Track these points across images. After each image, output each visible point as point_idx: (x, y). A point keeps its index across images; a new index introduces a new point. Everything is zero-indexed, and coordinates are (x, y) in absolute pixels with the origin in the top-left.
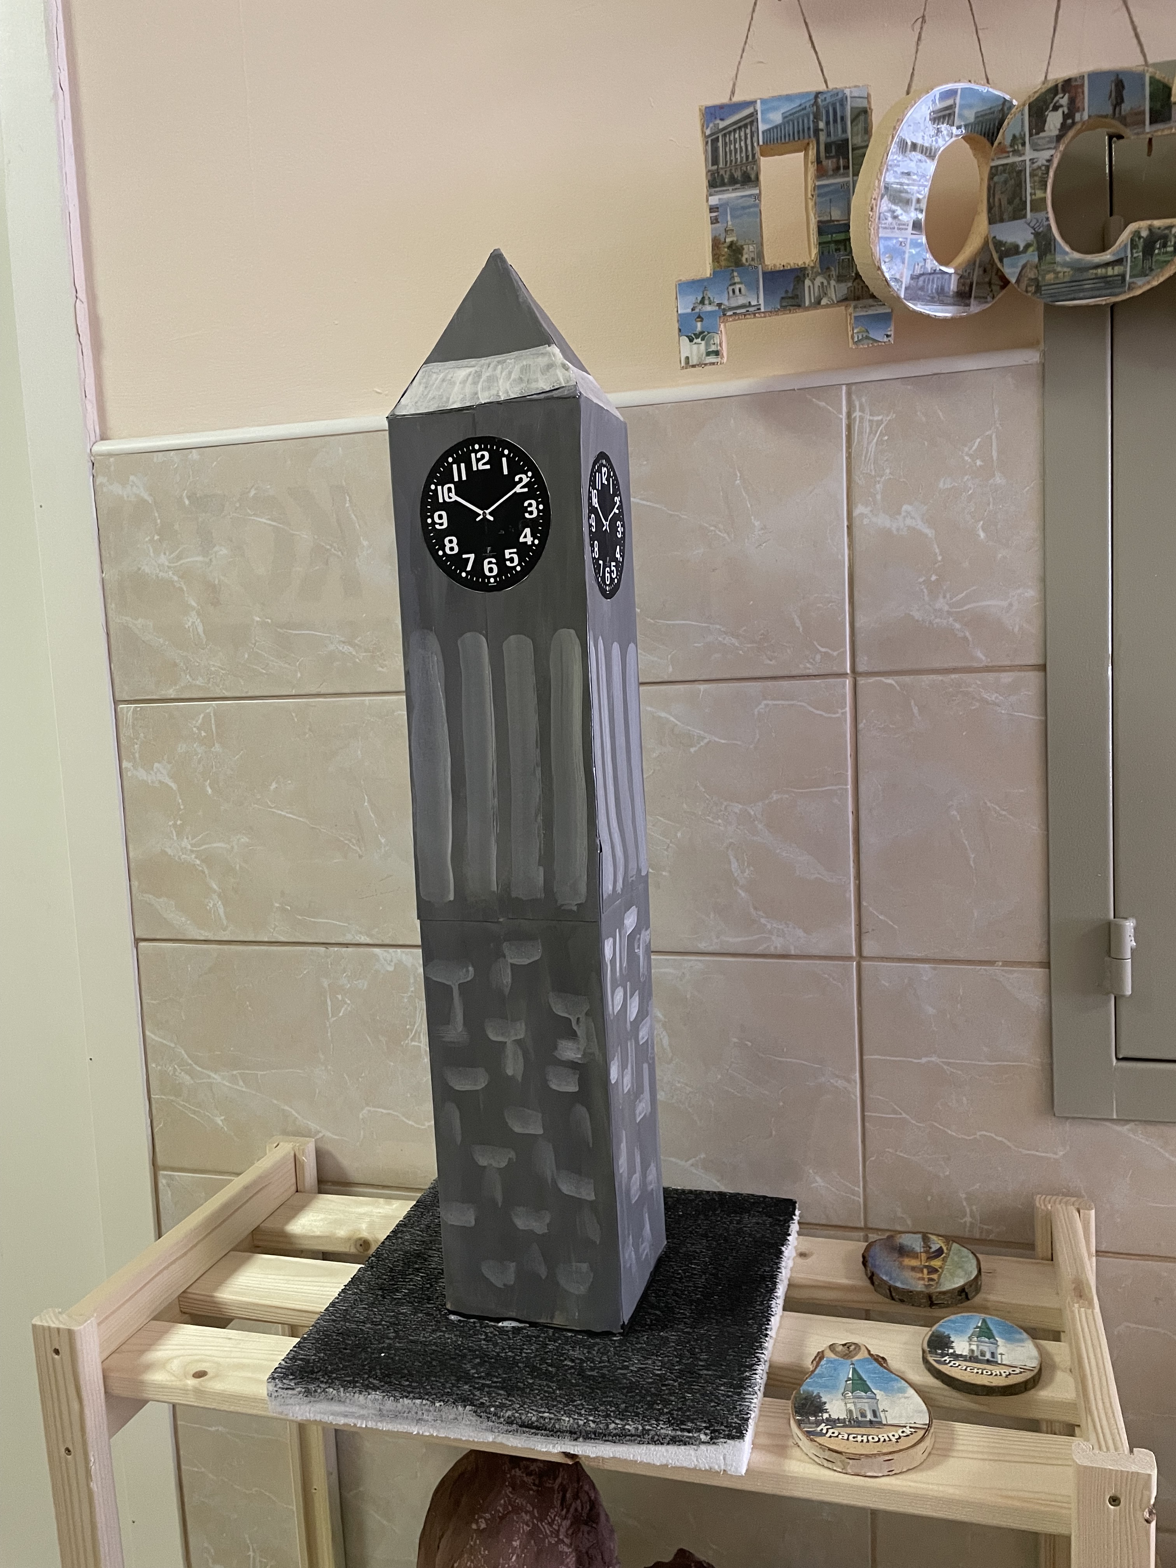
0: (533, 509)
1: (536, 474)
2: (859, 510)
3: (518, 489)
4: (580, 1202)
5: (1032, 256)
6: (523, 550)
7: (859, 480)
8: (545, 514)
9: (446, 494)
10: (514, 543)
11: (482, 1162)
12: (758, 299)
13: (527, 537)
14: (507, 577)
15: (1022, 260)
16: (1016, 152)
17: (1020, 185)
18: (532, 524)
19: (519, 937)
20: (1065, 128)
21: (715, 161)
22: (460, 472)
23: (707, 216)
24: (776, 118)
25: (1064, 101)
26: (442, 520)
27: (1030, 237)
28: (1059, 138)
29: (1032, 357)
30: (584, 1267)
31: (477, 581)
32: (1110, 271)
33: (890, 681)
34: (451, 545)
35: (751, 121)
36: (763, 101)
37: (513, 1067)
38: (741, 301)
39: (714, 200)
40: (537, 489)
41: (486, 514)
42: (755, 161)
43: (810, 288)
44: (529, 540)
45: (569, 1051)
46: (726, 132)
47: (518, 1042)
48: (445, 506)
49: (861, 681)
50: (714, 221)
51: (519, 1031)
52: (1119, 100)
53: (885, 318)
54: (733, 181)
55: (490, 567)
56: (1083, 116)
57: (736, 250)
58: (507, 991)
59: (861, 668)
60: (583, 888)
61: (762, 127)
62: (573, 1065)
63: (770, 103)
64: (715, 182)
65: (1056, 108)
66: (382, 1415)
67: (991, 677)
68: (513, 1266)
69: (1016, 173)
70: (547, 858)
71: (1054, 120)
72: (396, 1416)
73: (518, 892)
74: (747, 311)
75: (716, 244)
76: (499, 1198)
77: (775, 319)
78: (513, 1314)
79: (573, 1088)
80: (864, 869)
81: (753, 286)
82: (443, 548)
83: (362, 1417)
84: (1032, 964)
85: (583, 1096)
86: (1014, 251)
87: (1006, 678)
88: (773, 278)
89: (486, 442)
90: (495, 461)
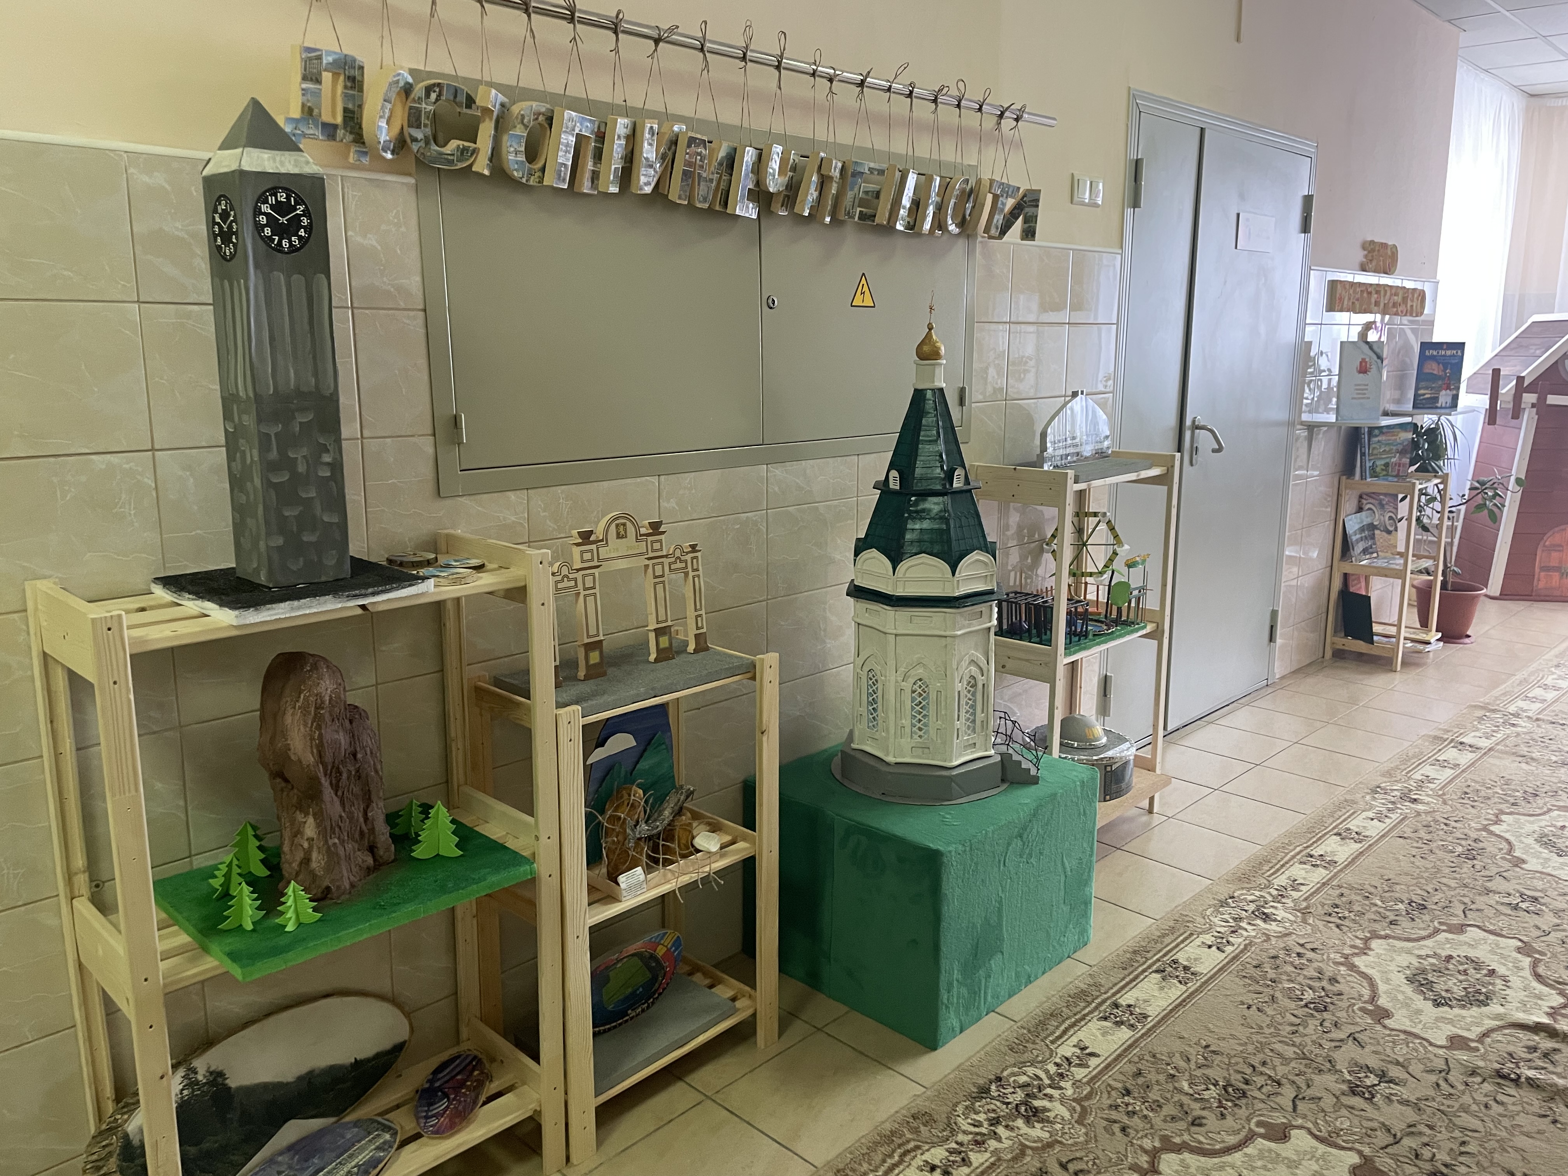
0: (305, 221)
1: (306, 207)
2: (350, 233)
3: (298, 212)
4: (331, 524)
5: (422, 144)
6: (300, 238)
7: (349, 220)
8: (310, 224)
9: (265, 208)
10: (296, 235)
11: (287, 514)
12: (318, 133)
13: (302, 233)
14: (293, 249)
15: (420, 144)
16: (420, 103)
17: (420, 116)
18: (304, 227)
19: (303, 410)
20: (437, 100)
21: (305, 70)
22: (272, 200)
23: (300, 93)
24: (330, 59)
25: (437, 90)
26: (263, 220)
27: (423, 137)
28: (435, 103)
29: (412, 181)
30: (334, 552)
31: (279, 248)
32: (449, 157)
33: (367, 311)
34: (268, 231)
35: (319, 58)
36: (326, 51)
37: (301, 468)
38: (311, 132)
39: (304, 86)
40: (306, 213)
41: (283, 220)
42: (321, 74)
43: (340, 133)
44: (303, 234)
45: (327, 458)
46: (310, 59)
47: (304, 457)
48: (265, 214)
49: (355, 311)
50: (303, 95)
51: (305, 451)
52: (455, 97)
53: (366, 153)
54: (311, 80)
55: (285, 243)
56: (443, 98)
57: (310, 110)
58: (297, 434)
59: (355, 305)
60: (332, 385)
61: (325, 62)
62: (328, 464)
63: (329, 53)
64: (305, 78)
65: (434, 92)
66: (292, 609)
67: (405, 312)
68: (301, 559)
69: (419, 111)
70: (316, 374)
71: (433, 96)
72: (299, 608)
73: (304, 389)
74: (313, 137)
75: (303, 105)
76: (295, 529)
77: (323, 143)
78: (302, 581)
79: (329, 474)
80: (362, 397)
81: (317, 127)
82: (263, 232)
83: (283, 613)
84: (428, 435)
85: (332, 478)
86: (415, 140)
87: (412, 313)
88: (325, 125)
89: (285, 189)
90: (288, 198)
